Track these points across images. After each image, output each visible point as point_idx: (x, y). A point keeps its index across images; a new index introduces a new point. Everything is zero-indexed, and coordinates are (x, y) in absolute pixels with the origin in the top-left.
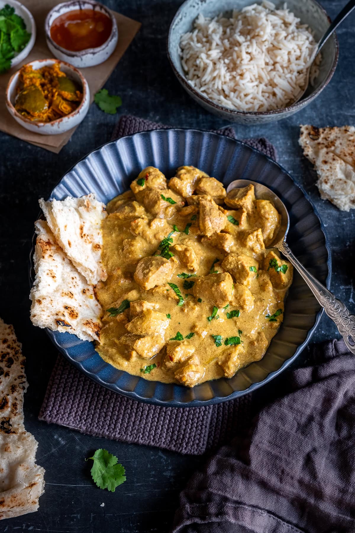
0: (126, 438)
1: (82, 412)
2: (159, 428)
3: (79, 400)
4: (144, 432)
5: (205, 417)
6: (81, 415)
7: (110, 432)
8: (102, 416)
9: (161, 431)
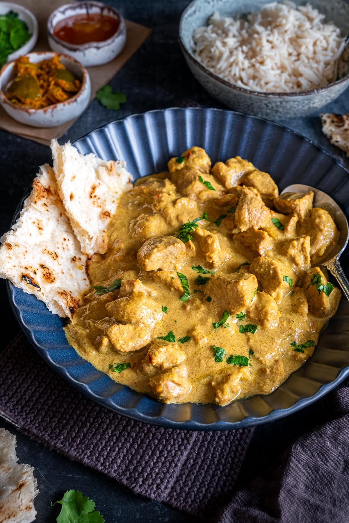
0: (68, 451)
1: (26, 402)
2: (114, 451)
3: (28, 387)
4: (93, 450)
5: (179, 453)
6: (25, 405)
7: (52, 438)
8: (49, 415)
9: (116, 455)
